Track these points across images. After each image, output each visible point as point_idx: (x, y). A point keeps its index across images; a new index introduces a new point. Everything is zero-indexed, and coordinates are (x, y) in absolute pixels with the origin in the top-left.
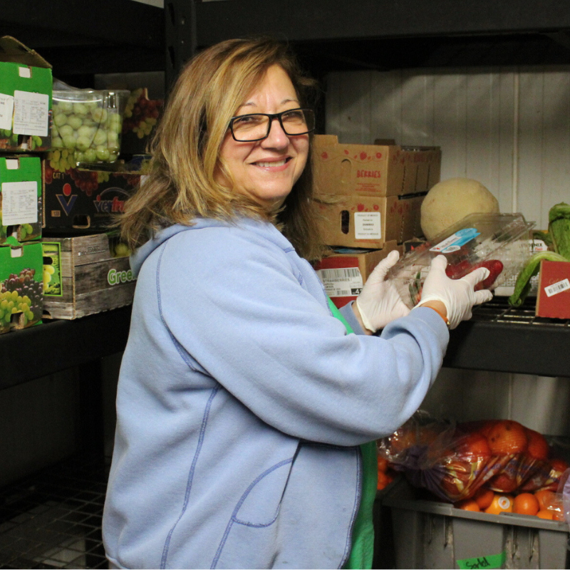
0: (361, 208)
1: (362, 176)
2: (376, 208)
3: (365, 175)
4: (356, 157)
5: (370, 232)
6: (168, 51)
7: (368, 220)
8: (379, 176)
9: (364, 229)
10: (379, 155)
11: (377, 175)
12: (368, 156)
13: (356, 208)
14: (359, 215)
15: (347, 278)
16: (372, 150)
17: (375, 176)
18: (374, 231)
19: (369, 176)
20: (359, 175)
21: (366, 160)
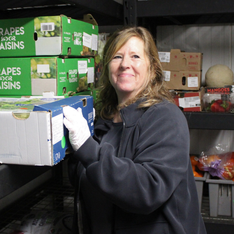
0: (190, 76)
1: (190, 64)
2: (196, 76)
3: (192, 64)
4: (188, 57)
5: (194, 84)
6: (125, 19)
7: (193, 80)
8: (197, 64)
9: (192, 83)
10: (197, 56)
11: (196, 63)
12: (193, 56)
13: (188, 76)
14: (190, 78)
15: (194, 100)
16: (194, 54)
17: (195, 64)
18: (196, 84)
19: (193, 64)
20: (189, 63)
21: (192, 58)
